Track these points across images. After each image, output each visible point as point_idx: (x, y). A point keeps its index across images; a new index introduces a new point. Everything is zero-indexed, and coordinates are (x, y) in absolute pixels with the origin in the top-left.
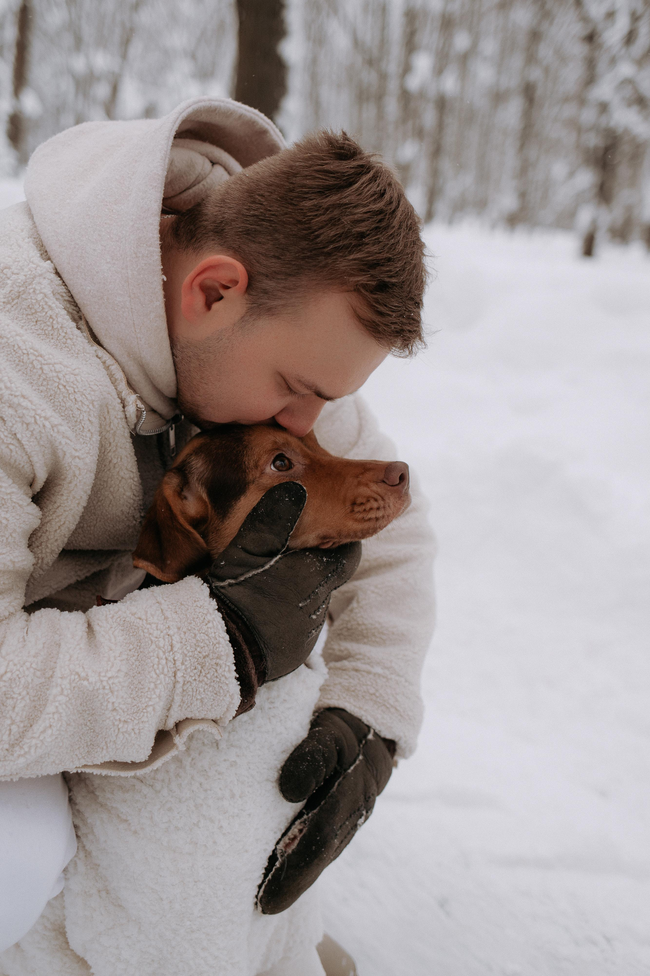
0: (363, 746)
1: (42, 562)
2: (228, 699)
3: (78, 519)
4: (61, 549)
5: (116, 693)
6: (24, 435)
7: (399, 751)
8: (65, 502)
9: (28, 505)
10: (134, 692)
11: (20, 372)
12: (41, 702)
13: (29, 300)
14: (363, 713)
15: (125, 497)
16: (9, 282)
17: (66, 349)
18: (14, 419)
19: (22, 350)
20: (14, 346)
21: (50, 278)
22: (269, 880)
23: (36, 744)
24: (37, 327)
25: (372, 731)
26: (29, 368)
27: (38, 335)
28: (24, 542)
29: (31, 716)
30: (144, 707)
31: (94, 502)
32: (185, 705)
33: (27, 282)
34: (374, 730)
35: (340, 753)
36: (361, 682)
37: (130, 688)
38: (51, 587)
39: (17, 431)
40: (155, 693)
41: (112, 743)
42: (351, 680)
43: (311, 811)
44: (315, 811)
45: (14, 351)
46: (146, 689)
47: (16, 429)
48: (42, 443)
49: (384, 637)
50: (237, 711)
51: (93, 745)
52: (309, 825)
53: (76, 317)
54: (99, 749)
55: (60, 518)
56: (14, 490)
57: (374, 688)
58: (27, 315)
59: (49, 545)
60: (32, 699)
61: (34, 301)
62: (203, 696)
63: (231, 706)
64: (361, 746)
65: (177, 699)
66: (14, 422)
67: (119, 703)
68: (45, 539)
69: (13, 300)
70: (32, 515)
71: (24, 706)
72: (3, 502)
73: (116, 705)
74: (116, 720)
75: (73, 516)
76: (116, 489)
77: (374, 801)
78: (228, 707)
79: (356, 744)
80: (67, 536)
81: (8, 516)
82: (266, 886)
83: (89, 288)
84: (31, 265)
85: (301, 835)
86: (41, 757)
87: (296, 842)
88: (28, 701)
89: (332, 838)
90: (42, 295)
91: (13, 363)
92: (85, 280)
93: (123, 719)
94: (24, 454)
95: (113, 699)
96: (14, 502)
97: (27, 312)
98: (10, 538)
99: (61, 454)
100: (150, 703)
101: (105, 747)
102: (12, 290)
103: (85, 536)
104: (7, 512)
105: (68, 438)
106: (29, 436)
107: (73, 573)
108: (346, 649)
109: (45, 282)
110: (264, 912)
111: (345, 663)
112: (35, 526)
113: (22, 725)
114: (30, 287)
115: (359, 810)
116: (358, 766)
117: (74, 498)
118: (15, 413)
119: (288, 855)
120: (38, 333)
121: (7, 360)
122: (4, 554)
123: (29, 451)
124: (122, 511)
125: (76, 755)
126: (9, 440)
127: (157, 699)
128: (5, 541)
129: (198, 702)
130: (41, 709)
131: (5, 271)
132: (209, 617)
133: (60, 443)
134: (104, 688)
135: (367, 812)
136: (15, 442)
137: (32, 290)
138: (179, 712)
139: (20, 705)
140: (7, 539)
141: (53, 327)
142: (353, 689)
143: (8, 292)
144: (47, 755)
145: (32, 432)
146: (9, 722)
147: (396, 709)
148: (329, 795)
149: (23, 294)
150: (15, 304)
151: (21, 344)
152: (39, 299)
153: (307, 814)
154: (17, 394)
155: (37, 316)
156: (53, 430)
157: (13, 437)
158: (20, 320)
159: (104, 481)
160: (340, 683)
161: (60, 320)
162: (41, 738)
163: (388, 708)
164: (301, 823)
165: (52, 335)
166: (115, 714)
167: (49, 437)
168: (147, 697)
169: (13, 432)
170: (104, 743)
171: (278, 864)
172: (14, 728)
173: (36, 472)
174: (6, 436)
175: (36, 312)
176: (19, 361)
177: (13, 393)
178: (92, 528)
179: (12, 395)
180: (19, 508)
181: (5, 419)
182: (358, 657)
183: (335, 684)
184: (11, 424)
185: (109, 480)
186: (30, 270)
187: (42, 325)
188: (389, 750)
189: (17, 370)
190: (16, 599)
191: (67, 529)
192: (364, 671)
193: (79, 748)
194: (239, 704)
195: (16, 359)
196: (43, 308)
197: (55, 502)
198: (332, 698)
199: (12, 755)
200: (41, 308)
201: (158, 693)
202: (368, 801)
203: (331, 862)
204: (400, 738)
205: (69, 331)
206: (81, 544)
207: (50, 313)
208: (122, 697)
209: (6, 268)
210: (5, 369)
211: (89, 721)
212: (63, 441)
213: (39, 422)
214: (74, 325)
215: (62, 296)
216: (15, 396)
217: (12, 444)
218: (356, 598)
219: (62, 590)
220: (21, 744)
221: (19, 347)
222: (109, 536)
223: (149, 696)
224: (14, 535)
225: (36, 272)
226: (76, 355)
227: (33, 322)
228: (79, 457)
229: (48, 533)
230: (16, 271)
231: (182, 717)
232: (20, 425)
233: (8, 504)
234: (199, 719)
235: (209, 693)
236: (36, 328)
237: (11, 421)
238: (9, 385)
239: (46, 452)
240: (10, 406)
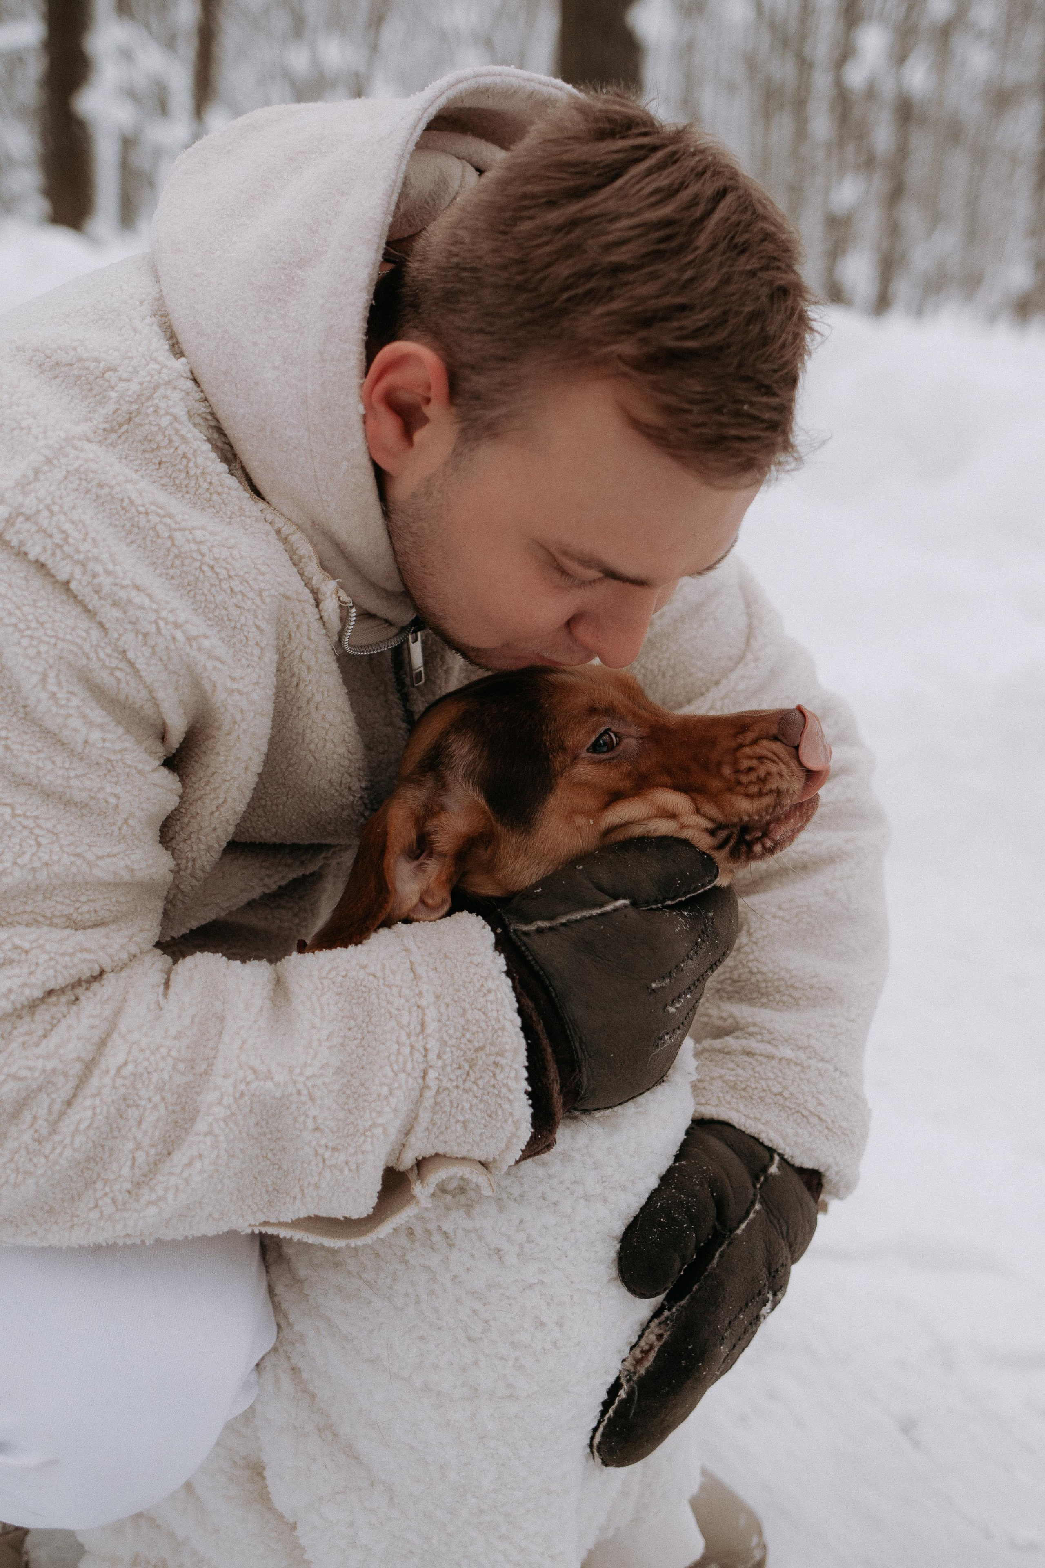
0: (762, 1185)
1: (194, 865)
2: (509, 1127)
3: (249, 794)
4: (224, 844)
5: (319, 1102)
6: (139, 654)
7: (827, 1187)
8: (223, 765)
9: (154, 770)
10: (351, 1101)
11: (134, 546)
12: (186, 1115)
13: (147, 427)
14: (761, 1127)
15: (335, 757)
16: (113, 394)
17: (211, 510)
18: (121, 626)
19: (136, 507)
20: (122, 500)
21: (184, 388)
22: (609, 1419)
23: (177, 1186)
24: (161, 472)
25: (777, 1158)
26: (149, 538)
27: (163, 485)
28: (153, 834)
29: (170, 1136)
30: (367, 1127)
31: (282, 766)
32: (435, 1129)
33: (143, 395)
34: (781, 1156)
35: (720, 1204)
36: (757, 1075)
37: (344, 1093)
38: (218, 905)
39: (126, 647)
40: (388, 1103)
41: (311, 1188)
42: (740, 1071)
43: (676, 1303)
44: (683, 1303)
45: (123, 508)
46: (375, 1096)
47: (125, 642)
48: (171, 667)
49: (796, 994)
50: (522, 1151)
51: (278, 1191)
52: (673, 1326)
53: (229, 455)
54: (288, 1199)
55: (217, 792)
56: (127, 745)
57: (780, 1083)
58: (144, 451)
59: (203, 838)
60: (170, 1108)
61: (155, 429)
62: (467, 1116)
63: (515, 1141)
64: (758, 1186)
65: (424, 1116)
66: (121, 631)
67: (325, 1119)
68: (196, 827)
69: (120, 425)
70: (162, 787)
71: (158, 1120)
72: (109, 767)
73: (320, 1121)
74: (320, 1146)
75: (239, 789)
76: (320, 745)
77: (787, 1274)
78: (509, 1142)
79: (750, 1185)
80: (231, 822)
81: (118, 790)
82: (605, 1428)
83: (241, 410)
84: (153, 366)
85: (660, 1344)
86: (188, 1208)
87: (652, 1355)
88: (163, 1112)
89: (715, 1345)
90: (168, 417)
91: (120, 529)
92: (237, 396)
93: (330, 1144)
94: (141, 687)
95: (313, 1111)
96: (130, 766)
97: (143, 447)
98: (125, 827)
99: (208, 686)
100: (380, 1121)
101: (299, 1196)
102: (117, 410)
103: (268, 821)
104: (116, 783)
105: (218, 659)
106: (147, 654)
107: (256, 881)
108: (731, 1016)
109: (176, 396)
110: (605, 1463)
111: (730, 1041)
112: (170, 808)
113: (152, 1151)
114: (149, 403)
115: (760, 1293)
116: (753, 1221)
117: (238, 759)
118: (123, 616)
119: (639, 1377)
120: (163, 482)
121: (111, 524)
122: (114, 856)
123: (149, 680)
124: (330, 781)
125: (249, 1206)
126: (115, 663)
127: (392, 1115)
128: (116, 833)
129: (459, 1127)
130: (186, 1126)
131: (107, 375)
132: (490, 984)
133: (204, 666)
134: (299, 1092)
135: (775, 1295)
136: (123, 665)
137: (152, 409)
138: (425, 1140)
139: (150, 1118)
140: (120, 829)
141: (188, 472)
142: (743, 1086)
143: (110, 413)
144: (197, 1205)
145: (153, 648)
146: (131, 1145)
147: (820, 1119)
148: (706, 1273)
149: (136, 416)
150: (123, 433)
151: (134, 496)
152: (162, 425)
153: (669, 1310)
154: (125, 583)
155: (159, 454)
156: (191, 646)
157: (120, 657)
158: (131, 461)
159: (298, 734)
160: (721, 1077)
161: (200, 460)
162: (185, 1175)
163: (804, 1116)
164: (660, 1323)
165: (186, 486)
166: (318, 1135)
167: (185, 658)
168: (375, 1110)
169: (121, 649)
170: (297, 1190)
171: (622, 1394)
172: (141, 1157)
173: (165, 717)
174: (109, 656)
175: (159, 448)
176: (132, 526)
177: (117, 581)
178: (281, 807)
179: (116, 585)
180: (137, 775)
181: (107, 626)
182: (751, 1029)
183: (713, 1079)
184: (116, 635)
185: (308, 731)
186: (150, 374)
187: (170, 471)
188: (810, 1189)
189: (128, 541)
190: (141, 930)
191: (230, 812)
192: (761, 1055)
193: (252, 1195)
194: (528, 1139)
195: (126, 522)
196: (171, 441)
197: (208, 766)
198: (706, 1104)
199: (137, 1201)
200: (166, 441)
201: (393, 1105)
202: (774, 1277)
203: (717, 1379)
204: (829, 1167)
205: (215, 479)
206: (263, 833)
207: (183, 448)
208: (329, 1109)
209: (108, 369)
210: (104, 540)
211: (272, 1150)
212: (210, 664)
213: (163, 631)
214: (224, 467)
215: (206, 420)
216: (123, 587)
217: (120, 669)
218: (745, 928)
219: (238, 909)
220: (151, 1184)
221: (132, 502)
222: (309, 821)
223: (378, 1109)
224: (131, 822)
225: (159, 378)
226: (228, 520)
227: (154, 464)
228: (240, 692)
229: (199, 818)
230: (125, 376)
231: (429, 1151)
232: (132, 636)
233: (117, 769)
234: (457, 1158)
235: (478, 1113)
236: (160, 475)
237: (116, 630)
238: (110, 567)
239: (181, 682)
240: (115, 604)
